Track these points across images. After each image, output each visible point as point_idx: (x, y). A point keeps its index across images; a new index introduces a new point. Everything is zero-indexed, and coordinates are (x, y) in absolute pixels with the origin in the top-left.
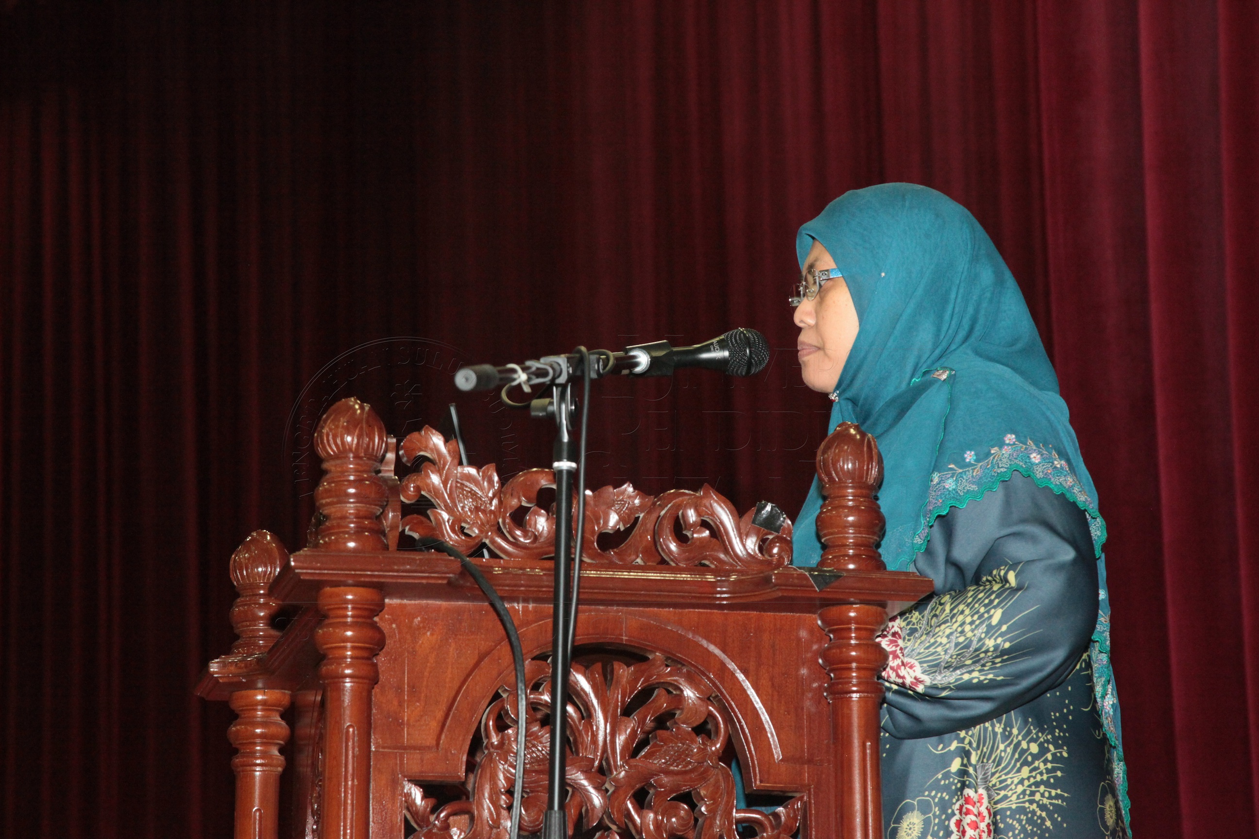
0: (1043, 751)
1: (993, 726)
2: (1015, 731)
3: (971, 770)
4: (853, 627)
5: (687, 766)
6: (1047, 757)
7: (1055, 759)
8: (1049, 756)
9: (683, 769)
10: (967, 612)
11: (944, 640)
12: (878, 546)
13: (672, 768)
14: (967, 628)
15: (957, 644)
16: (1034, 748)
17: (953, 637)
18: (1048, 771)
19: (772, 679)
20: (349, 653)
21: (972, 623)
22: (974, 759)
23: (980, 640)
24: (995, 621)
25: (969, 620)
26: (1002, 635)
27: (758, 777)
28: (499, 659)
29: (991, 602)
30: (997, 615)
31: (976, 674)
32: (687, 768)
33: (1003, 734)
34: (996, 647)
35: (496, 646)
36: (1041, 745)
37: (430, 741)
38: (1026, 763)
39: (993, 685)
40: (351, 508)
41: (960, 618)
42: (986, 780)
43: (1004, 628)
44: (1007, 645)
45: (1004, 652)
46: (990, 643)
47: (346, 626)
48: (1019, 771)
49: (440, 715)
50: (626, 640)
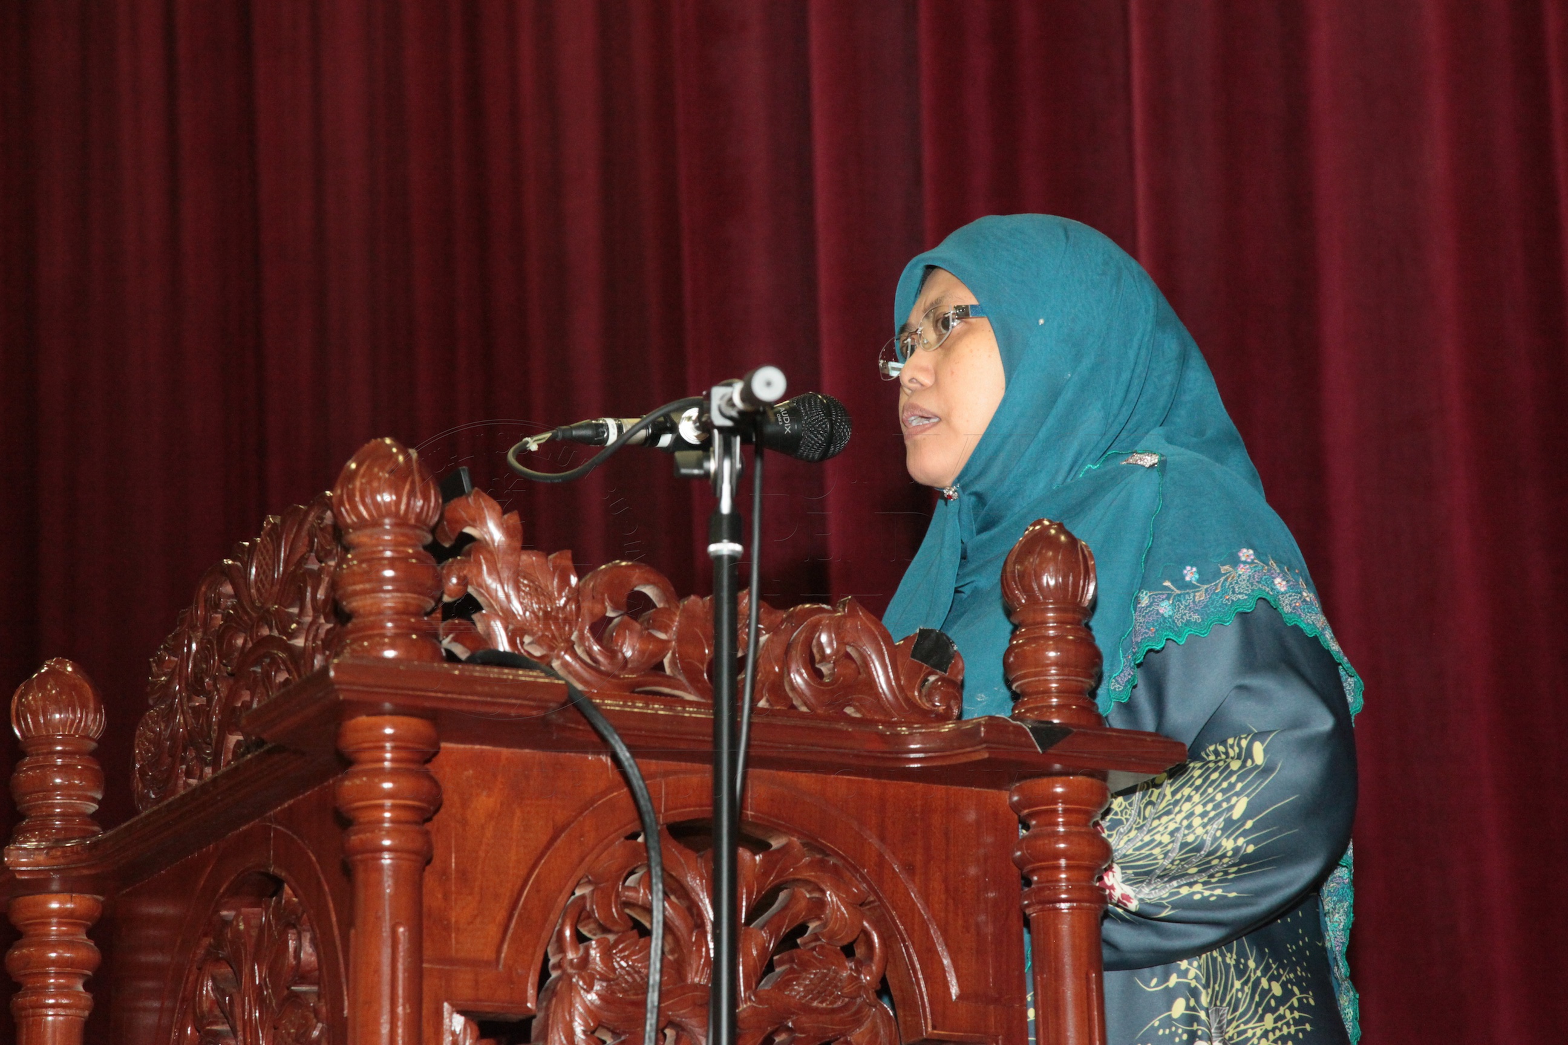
0: (1287, 994)
1: (1223, 956)
2: (1252, 964)
3: (1202, 1015)
4: (1060, 809)
5: (835, 1002)
6: (1292, 1003)
7: (1303, 1007)
8: (1295, 1002)
9: (830, 1006)
10: (1196, 798)
11: (1166, 839)
12: (1093, 694)
13: (815, 1004)
14: (1197, 821)
15: (1184, 845)
16: (1277, 990)
17: (1179, 835)
18: (1296, 1022)
19: (945, 880)
20: (387, 815)
21: (1203, 815)
22: (1204, 1000)
23: (1215, 839)
24: (1237, 814)
25: (1199, 809)
26: (1245, 834)
27: (929, 1021)
28: (582, 836)
29: (1232, 786)
30: (1241, 806)
31: (1198, 888)
32: (835, 1006)
33: (1236, 966)
34: (1236, 850)
35: (576, 817)
36: (1284, 986)
37: (489, 954)
38: (1268, 1009)
39: (1222, 903)
40: (389, 599)
41: (1187, 807)
42: (1221, 1030)
43: (1249, 824)
44: (1251, 849)
45: (1246, 858)
46: (1228, 845)
47: (383, 774)
48: (1261, 1019)
49: (501, 916)
50: (752, 816)
